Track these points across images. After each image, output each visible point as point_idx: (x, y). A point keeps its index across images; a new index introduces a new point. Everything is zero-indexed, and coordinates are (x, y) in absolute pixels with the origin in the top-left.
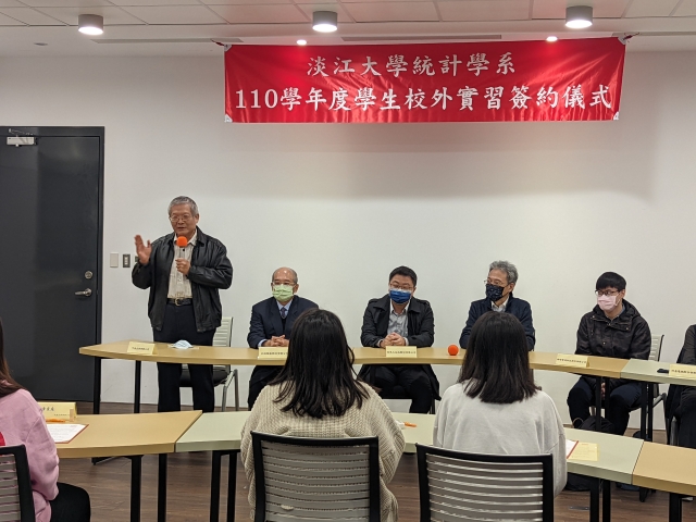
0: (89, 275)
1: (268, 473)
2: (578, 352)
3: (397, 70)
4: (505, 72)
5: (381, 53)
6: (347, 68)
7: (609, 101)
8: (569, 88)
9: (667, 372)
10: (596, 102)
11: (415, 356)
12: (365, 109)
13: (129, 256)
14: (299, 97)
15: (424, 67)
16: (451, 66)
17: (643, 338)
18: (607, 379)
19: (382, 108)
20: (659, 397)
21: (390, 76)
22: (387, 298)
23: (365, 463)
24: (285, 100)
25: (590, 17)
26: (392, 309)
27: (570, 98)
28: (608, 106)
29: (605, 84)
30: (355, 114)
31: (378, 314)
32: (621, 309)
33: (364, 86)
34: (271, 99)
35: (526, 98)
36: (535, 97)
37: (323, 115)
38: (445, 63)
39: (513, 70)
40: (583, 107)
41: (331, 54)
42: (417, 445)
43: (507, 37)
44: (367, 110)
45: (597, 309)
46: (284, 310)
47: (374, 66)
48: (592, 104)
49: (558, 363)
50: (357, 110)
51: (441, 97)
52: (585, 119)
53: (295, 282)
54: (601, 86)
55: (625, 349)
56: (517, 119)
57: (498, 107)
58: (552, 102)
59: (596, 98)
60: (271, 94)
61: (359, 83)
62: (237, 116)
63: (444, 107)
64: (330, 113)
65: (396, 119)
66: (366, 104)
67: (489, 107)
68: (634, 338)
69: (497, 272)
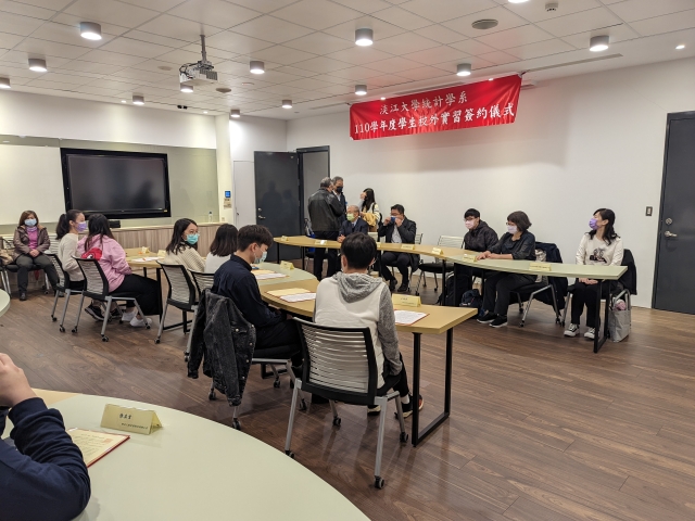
3: (416, 108)
4: (462, 102)
5: (408, 99)
6: (396, 109)
7: (513, 112)
12: (402, 129)
14: (377, 125)
15: (427, 104)
16: (439, 102)
19: (409, 128)
24: (372, 128)
25: (470, 70)
27: (493, 112)
28: (513, 115)
34: (367, 127)
35: (472, 115)
36: (476, 114)
38: (436, 101)
39: (466, 101)
40: (500, 117)
41: (390, 102)
47: (406, 107)
48: (504, 115)
51: (434, 118)
52: (501, 123)
54: (509, 104)
56: (469, 126)
57: (459, 121)
58: (484, 116)
61: (400, 116)
62: (355, 136)
63: (435, 124)
64: (389, 132)
66: (403, 126)
67: (455, 122)
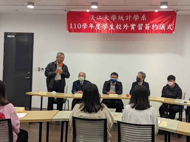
0: (29, 73)
1: (77, 128)
2: (162, 97)
3: (114, 19)
4: (143, 20)
5: (109, 14)
6: (100, 18)
7: (172, 28)
8: (161, 25)
9: (186, 103)
10: (168, 28)
11: (117, 97)
12: (105, 29)
13: (40, 68)
14: (87, 26)
15: (121, 18)
16: (129, 18)
17: (180, 93)
18: (170, 104)
19: (110, 29)
20: (184, 110)
21: (112, 20)
22: (110, 81)
23: (103, 125)
24: (83, 27)
25: (167, 5)
26: (111, 84)
27: (161, 27)
28: (172, 29)
29: (171, 24)
30: (102, 31)
31: (107, 85)
32: (174, 85)
33: (105, 23)
34: (79, 26)
35: (149, 27)
36: (152, 27)
37: (93, 31)
38: (127, 17)
39: (145, 19)
40: (165, 30)
41: (96, 14)
42: (117, 121)
43: (144, 10)
44: (105, 30)
45: (167, 85)
46: (82, 83)
47: (107, 18)
48: (167, 29)
49: (156, 99)
50: (103, 30)
51: (126, 26)
52: (165, 33)
53: (85, 76)
54: (170, 24)
55: (175, 96)
56: (146, 33)
57: (141, 29)
58: (156, 28)
59: (168, 27)
60: (79, 25)
61: (103, 22)
62: (70, 31)
63: (126, 29)
64: (95, 30)
65: (113, 32)
66: (105, 28)
67: (139, 29)
68: (177, 93)
69: (140, 74)
